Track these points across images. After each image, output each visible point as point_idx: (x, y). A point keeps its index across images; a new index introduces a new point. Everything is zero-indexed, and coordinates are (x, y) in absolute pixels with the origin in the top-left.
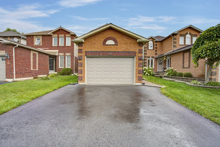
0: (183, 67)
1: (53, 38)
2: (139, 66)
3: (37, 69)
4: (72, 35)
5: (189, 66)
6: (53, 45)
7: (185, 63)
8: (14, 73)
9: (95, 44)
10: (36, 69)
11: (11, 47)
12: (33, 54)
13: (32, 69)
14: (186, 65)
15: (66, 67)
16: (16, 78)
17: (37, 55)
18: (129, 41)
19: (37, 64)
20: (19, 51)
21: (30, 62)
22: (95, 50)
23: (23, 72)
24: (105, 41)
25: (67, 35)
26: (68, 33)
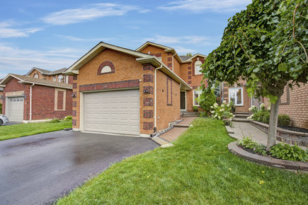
2: (145, 105)
3: (64, 109)
9: (89, 74)
10: (62, 108)
11: (27, 86)
12: (59, 92)
13: (56, 109)
14: (284, 97)
16: (32, 119)
17: (65, 93)
18: (130, 64)
19: (64, 104)
20: (38, 90)
21: (53, 101)
22: (89, 83)
23: (43, 113)
24: (100, 69)
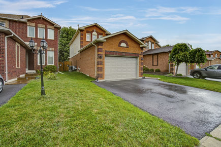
0: (153, 65)
1: (28, 27)
2: (141, 65)
4: (55, 28)
5: (157, 64)
6: (28, 36)
7: (154, 62)
8: (7, 72)
9: (113, 45)
12: (17, 46)
13: (17, 67)
14: (155, 63)
15: (48, 64)
16: (8, 79)
17: (20, 48)
18: (135, 45)
19: (20, 61)
21: (15, 57)
22: (113, 50)
25: (48, 27)
26: (52, 24)
